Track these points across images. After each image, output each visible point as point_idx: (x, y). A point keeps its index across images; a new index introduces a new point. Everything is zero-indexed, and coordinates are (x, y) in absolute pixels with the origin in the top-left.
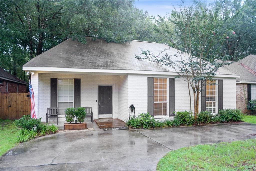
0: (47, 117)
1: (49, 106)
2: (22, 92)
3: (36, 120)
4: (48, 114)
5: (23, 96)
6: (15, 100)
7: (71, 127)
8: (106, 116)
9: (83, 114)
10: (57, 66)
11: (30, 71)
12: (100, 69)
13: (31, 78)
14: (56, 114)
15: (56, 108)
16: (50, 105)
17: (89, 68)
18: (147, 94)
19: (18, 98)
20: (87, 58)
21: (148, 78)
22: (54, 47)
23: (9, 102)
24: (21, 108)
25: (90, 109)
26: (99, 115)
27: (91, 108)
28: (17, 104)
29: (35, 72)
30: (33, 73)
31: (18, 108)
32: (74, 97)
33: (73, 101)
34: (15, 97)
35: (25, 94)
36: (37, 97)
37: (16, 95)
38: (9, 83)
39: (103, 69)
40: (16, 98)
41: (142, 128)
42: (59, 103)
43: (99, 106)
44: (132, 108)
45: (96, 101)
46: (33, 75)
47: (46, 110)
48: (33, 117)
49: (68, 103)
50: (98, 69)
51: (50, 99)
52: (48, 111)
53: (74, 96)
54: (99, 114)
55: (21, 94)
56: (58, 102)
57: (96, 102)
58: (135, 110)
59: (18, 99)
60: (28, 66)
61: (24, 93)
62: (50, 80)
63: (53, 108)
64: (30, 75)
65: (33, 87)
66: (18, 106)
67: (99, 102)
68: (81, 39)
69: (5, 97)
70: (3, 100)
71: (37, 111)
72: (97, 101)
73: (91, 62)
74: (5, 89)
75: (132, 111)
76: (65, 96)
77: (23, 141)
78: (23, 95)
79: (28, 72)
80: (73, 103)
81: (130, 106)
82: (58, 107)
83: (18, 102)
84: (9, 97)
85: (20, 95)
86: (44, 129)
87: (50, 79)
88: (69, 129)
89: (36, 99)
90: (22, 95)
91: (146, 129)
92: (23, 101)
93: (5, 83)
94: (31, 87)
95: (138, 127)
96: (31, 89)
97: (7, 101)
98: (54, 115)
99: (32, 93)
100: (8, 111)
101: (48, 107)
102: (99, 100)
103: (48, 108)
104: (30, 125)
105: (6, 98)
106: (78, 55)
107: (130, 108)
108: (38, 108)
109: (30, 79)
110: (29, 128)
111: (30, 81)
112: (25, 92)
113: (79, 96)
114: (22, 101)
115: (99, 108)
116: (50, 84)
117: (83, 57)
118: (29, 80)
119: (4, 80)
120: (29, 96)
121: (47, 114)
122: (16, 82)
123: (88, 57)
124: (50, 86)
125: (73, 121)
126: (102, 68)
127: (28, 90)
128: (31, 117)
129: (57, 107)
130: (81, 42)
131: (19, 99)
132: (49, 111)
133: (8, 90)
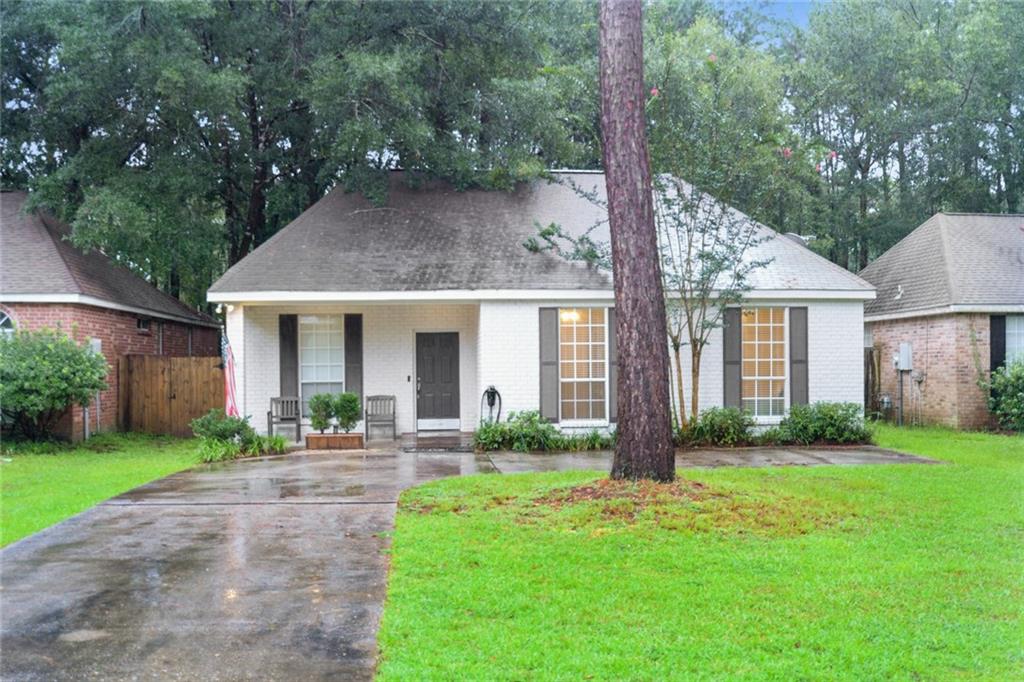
0: (270, 424)
1: (277, 394)
2: (204, 355)
3: (239, 420)
4: (274, 414)
5: (209, 365)
6: (187, 377)
7: (323, 443)
8: (441, 424)
9: (353, 409)
10: (287, 287)
11: (223, 303)
12: (398, 290)
13: (228, 321)
14: (293, 416)
15: (293, 399)
16: (278, 389)
17: (371, 288)
18: (538, 356)
19: (194, 371)
20: (373, 257)
21: (541, 309)
22: (294, 222)
23: (171, 384)
24: (204, 402)
25: (392, 402)
26: (420, 420)
27: (393, 398)
28: (191, 391)
29: (236, 304)
30: (230, 308)
31: (195, 400)
32: (344, 368)
33: (343, 380)
34: (187, 370)
35: (213, 360)
36: (242, 365)
37: (190, 365)
38: (165, 326)
39: (408, 289)
40: (190, 373)
41: (510, 449)
42: (303, 384)
43: (418, 392)
44: (492, 395)
45: (406, 379)
46: (232, 313)
47: (268, 405)
48: (231, 414)
49: (327, 384)
50: (392, 290)
51: (278, 372)
52: (274, 406)
53: (343, 364)
54: (418, 418)
55: (202, 359)
56: (300, 381)
57: (409, 380)
58: (503, 401)
59: (194, 373)
60: (220, 290)
61: (212, 358)
62: (278, 321)
63: (285, 399)
64: (224, 314)
65: (230, 342)
66: (195, 396)
67: (418, 381)
68: (371, 189)
69: (160, 370)
70: (154, 378)
71: (242, 401)
72: (411, 379)
73: (381, 268)
74: (156, 347)
75: (492, 404)
76: (319, 364)
77: (211, 460)
78: (209, 362)
79: (220, 306)
80: (341, 383)
81: (487, 391)
82: (300, 395)
83: (194, 385)
84: (170, 370)
85: (199, 363)
86: (256, 443)
87: (278, 317)
88: (319, 448)
89: (238, 372)
90: (205, 363)
91: (520, 450)
92: (207, 383)
93: (154, 327)
94: (227, 342)
95: (496, 445)
96: (226, 346)
97: (164, 382)
98: (289, 416)
99: (230, 357)
100: (167, 410)
101: (275, 396)
102: (418, 376)
103: (273, 400)
104: (225, 430)
105: (163, 372)
106: (350, 250)
107: (486, 397)
108: (245, 395)
109: (224, 323)
110: (223, 436)
111: (225, 328)
112: (213, 356)
113: (357, 365)
114: (206, 380)
115: (418, 400)
116: (277, 332)
117: (362, 254)
118: (223, 327)
119: (154, 318)
120: (222, 366)
121: (270, 413)
122: (185, 321)
123: (376, 254)
124: (278, 337)
125: (327, 426)
126: (406, 286)
127: (219, 352)
128: (228, 414)
129: (297, 395)
130: (371, 198)
131: (197, 375)
132: (277, 408)
133: (163, 350)
